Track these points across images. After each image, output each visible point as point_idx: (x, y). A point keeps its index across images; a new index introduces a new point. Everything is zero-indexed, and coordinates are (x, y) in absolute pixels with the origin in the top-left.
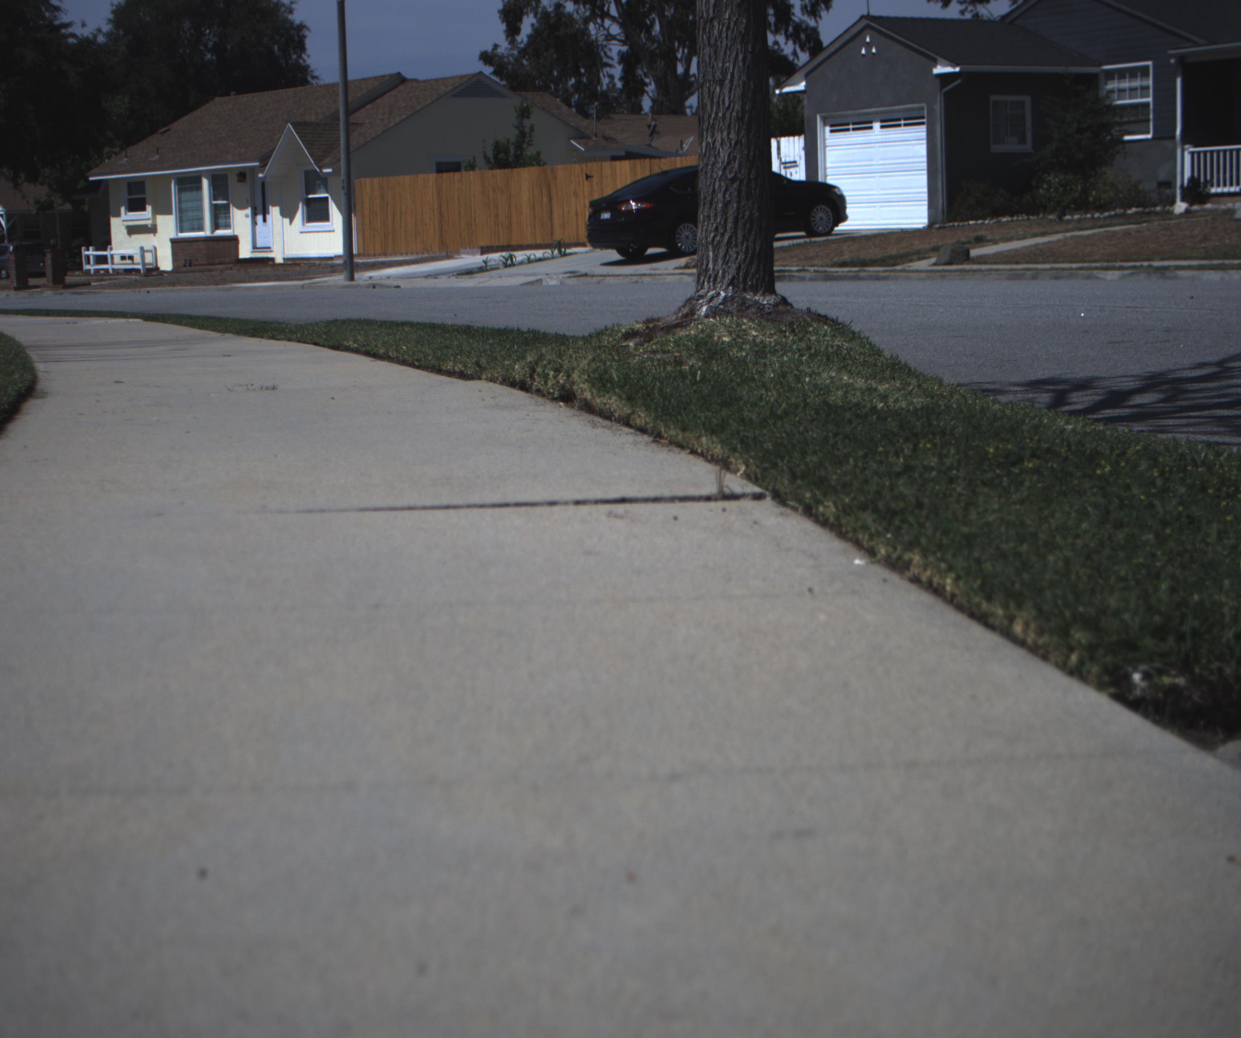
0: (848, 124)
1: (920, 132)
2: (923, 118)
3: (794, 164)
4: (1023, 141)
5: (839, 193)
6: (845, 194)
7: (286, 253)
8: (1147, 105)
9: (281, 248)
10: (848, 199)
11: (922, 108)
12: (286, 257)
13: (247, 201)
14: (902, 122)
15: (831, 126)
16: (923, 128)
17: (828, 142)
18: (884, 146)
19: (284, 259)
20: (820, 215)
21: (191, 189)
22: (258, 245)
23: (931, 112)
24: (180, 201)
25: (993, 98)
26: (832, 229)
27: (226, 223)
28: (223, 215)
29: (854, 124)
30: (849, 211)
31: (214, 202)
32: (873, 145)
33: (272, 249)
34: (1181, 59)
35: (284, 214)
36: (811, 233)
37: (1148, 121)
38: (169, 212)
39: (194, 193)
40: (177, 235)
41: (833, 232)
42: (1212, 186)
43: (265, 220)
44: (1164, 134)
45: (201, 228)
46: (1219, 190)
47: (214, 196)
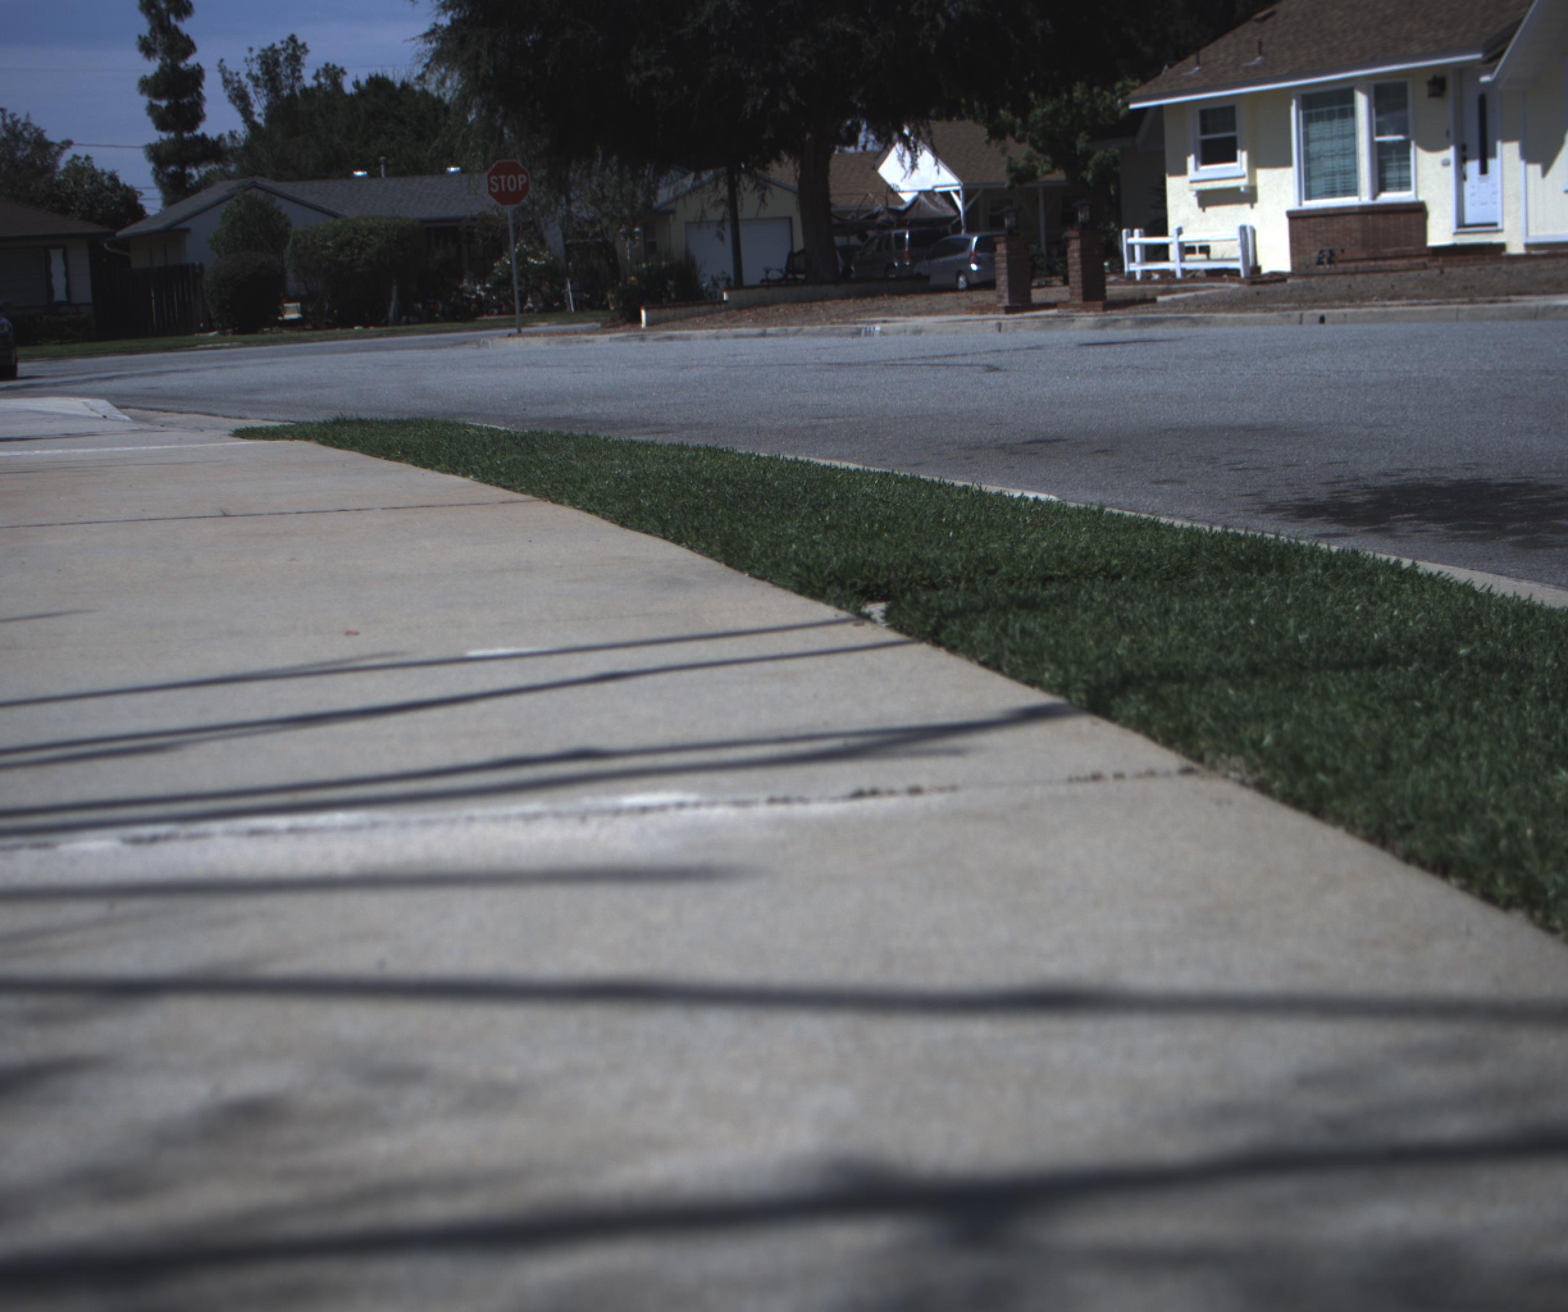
7: (1532, 233)
9: (1521, 225)
12: (1531, 240)
13: (1448, 134)
19: (1528, 246)
21: (1331, 116)
22: (1469, 220)
24: (1307, 140)
27: (1400, 178)
28: (1395, 164)
31: (1378, 139)
33: (1500, 227)
35: (1528, 156)
38: (1287, 163)
39: (1337, 123)
40: (1300, 204)
43: (1484, 170)
45: (1352, 191)
47: (1377, 128)
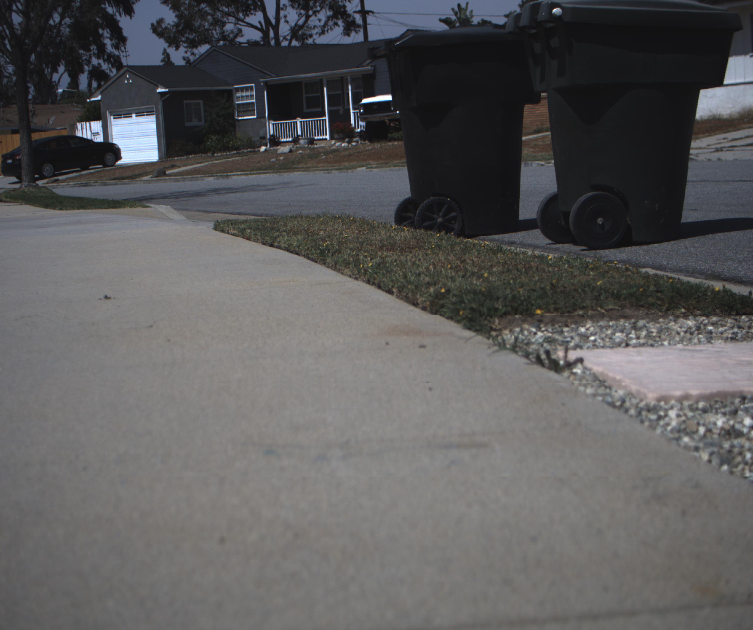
0: (121, 115)
1: (153, 118)
2: (154, 112)
3: (97, 134)
4: (200, 120)
5: (117, 147)
6: (120, 147)
8: (253, 103)
10: (122, 149)
11: (153, 108)
14: (145, 114)
15: (114, 116)
16: (154, 116)
17: (113, 123)
18: (138, 125)
20: (109, 157)
23: (157, 109)
25: (185, 102)
26: (115, 163)
29: (124, 115)
30: (123, 155)
32: (133, 124)
34: (266, 83)
36: (105, 166)
37: (254, 110)
41: (116, 165)
42: (282, 138)
44: (261, 116)
46: (285, 140)
